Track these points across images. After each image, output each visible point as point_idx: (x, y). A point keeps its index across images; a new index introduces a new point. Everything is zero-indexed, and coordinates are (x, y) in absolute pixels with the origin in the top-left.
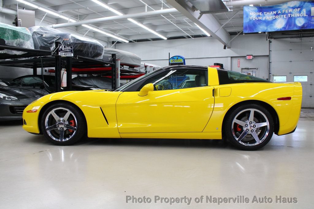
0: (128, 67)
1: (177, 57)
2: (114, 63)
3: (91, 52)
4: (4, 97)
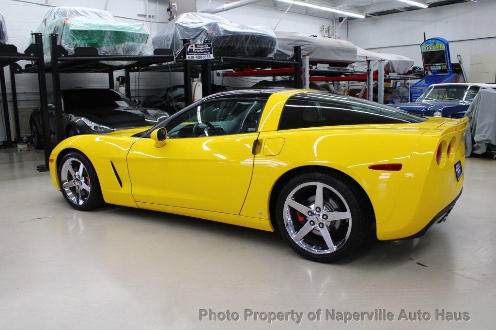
0: (327, 65)
1: (433, 41)
2: (297, 61)
3: (248, 48)
4: (95, 127)
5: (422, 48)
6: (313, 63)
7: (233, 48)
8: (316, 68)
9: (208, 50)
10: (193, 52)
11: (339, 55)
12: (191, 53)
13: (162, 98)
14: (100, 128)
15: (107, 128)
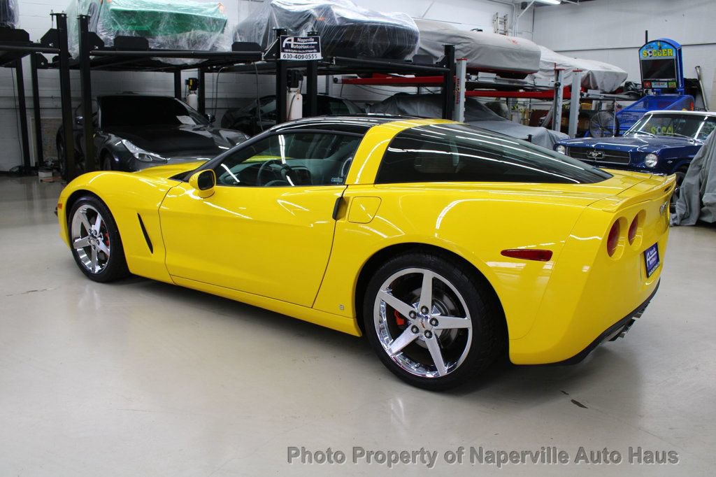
0: (494, 75)
1: (659, 44)
2: (448, 67)
3: (374, 45)
4: (140, 155)
5: (641, 54)
6: (472, 70)
7: (352, 44)
8: (477, 79)
9: (313, 47)
10: (291, 49)
11: (512, 60)
12: (287, 50)
13: (251, 112)
14: (148, 156)
15: (158, 156)
